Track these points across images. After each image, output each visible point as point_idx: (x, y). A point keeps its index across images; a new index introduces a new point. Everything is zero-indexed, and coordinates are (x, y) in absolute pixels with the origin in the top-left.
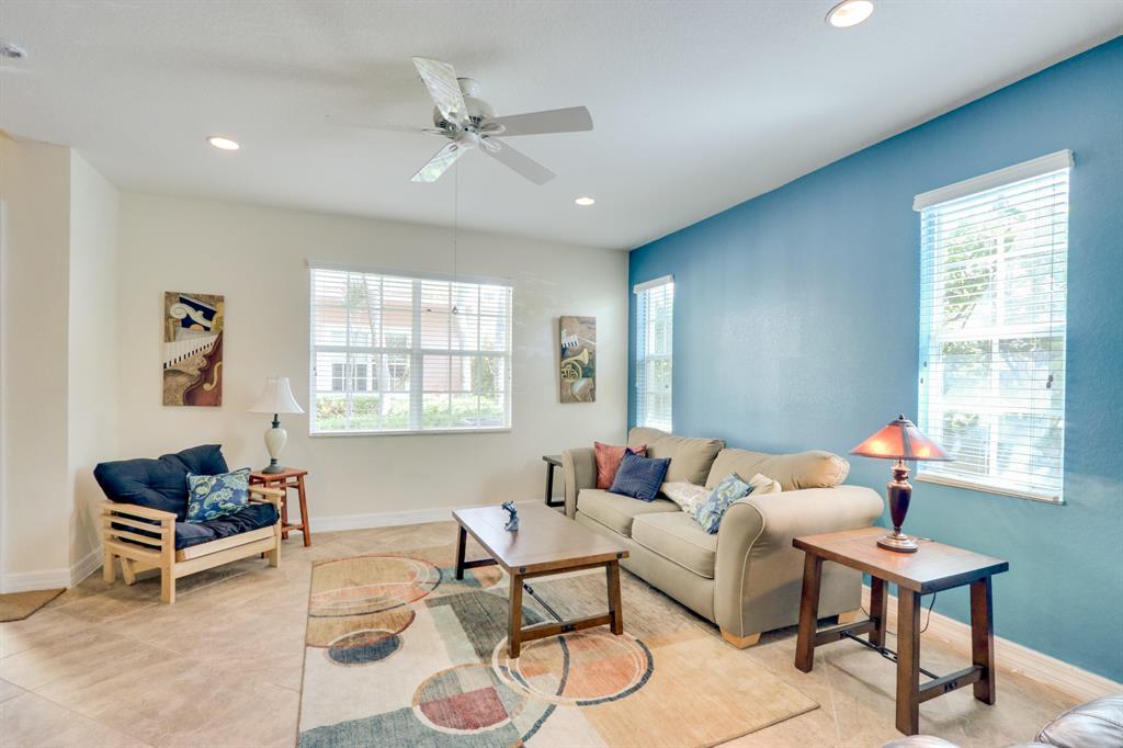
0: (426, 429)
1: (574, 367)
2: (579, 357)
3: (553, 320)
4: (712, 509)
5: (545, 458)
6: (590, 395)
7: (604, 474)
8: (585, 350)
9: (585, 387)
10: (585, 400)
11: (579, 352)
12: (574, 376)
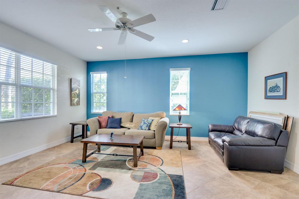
0: (23, 118)
1: (75, 94)
2: (76, 92)
3: (69, 79)
4: (146, 125)
5: (70, 124)
6: (78, 103)
7: (104, 124)
8: (78, 89)
9: (77, 101)
10: (77, 105)
11: (76, 90)
12: (75, 97)
